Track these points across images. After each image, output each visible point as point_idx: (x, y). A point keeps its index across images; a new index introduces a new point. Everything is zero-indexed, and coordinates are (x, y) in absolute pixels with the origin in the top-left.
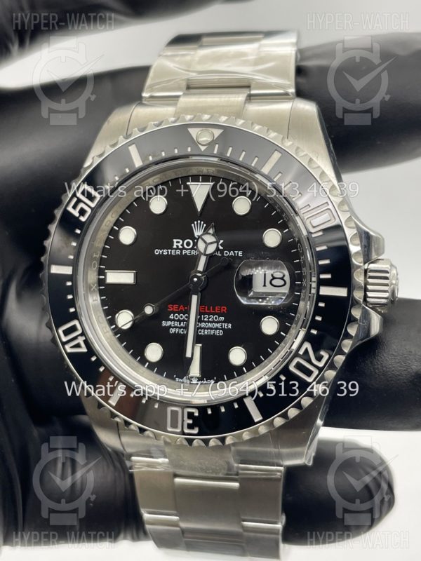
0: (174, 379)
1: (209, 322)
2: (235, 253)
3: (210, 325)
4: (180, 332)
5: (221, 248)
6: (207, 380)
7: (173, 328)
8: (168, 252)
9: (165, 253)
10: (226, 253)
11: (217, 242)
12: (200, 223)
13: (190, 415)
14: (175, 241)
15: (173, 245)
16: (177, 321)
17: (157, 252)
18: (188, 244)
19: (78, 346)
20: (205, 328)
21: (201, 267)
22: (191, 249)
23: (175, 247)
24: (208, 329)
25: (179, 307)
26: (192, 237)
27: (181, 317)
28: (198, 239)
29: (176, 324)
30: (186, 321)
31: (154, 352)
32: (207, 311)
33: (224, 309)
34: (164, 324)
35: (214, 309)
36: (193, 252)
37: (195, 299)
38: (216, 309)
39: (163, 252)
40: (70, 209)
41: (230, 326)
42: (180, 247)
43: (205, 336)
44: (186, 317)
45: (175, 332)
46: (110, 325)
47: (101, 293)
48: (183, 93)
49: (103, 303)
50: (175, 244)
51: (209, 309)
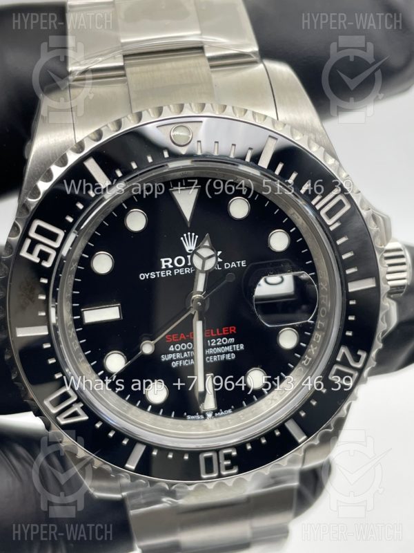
0: (185, 418)
1: (217, 346)
2: (237, 264)
3: (219, 350)
4: (185, 363)
5: (220, 260)
6: (223, 411)
7: (175, 361)
8: (156, 274)
9: (153, 275)
10: (227, 266)
11: (215, 255)
12: (191, 235)
13: (227, 457)
14: (163, 260)
15: (161, 266)
16: (179, 352)
17: (143, 276)
18: (180, 262)
19: (75, 414)
21: (200, 287)
22: (183, 267)
23: (164, 267)
24: (216, 355)
25: (179, 336)
26: (185, 254)
27: (184, 347)
28: (192, 255)
29: (178, 355)
30: (190, 350)
31: (157, 392)
32: (213, 335)
33: (233, 329)
34: (164, 358)
35: (221, 332)
36: (187, 271)
37: (199, 325)
38: (224, 331)
39: (149, 276)
40: (24, 253)
41: (242, 346)
42: (170, 266)
43: (215, 363)
44: (190, 346)
45: (178, 365)
46: (97, 372)
47: (80, 336)
48: (122, 64)
49: (84, 347)
50: (164, 264)
51: (215, 333)
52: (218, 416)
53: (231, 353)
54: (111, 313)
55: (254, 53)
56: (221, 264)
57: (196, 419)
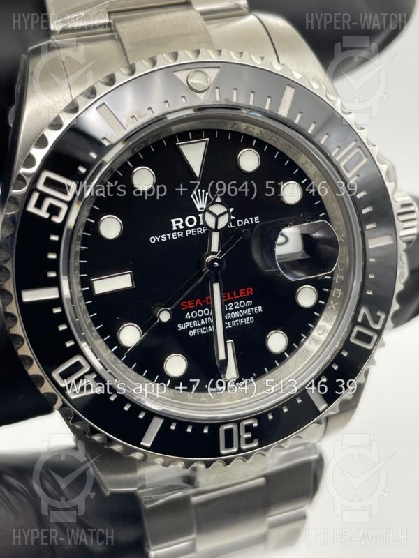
0: (206, 391)
1: (235, 310)
2: (250, 221)
3: (237, 314)
4: (203, 331)
5: (232, 217)
6: (245, 380)
7: (192, 329)
8: (167, 237)
9: (164, 238)
10: (240, 223)
11: (228, 211)
12: (201, 193)
13: (248, 428)
14: (173, 221)
15: (172, 227)
16: (196, 319)
17: (154, 239)
18: (191, 221)
20: (231, 320)
21: (215, 247)
22: (195, 227)
23: (175, 228)
24: (235, 319)
25: (195, 302)
26: (196, 213)
27: (200, 313)
28: (204, 213)
29: (196, 323)
30: (208, 317)
31: (176, 365)
32: (230, 298)
33: (250, 291)
34: (181, 327)
35: (238, 294)
36: (199, 231)
37: (216, 288)
38: (241, 293)
39: (160, 238)
40: (31, 208)
41: (260, 309)
42: (182, 227)
43: (233, 328)
44: (206, 312)
45: (196, 334)
46: (110, 347)
47: (90, 309)
49: (95, 321)
50: (174, 225)
51: (231, 296)
52: (241, 386)
53: (249, 316)
54: (122, 282)
55: (243, 5)
56: (234, 222)
57: (217, 391)
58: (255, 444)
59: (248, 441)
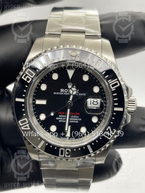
0: (60, 138)
1: (73, 118)
2: (83, 94)
4: (63, 121)
6: (72, 138)
7: (60, 120)
8: (59, 93)
10: (80, 94)
11: (77, 90)
13: (68, 151)
14: (61, 89)
16: (62, 117)
17: (55, 93)
18: (66, 91)
19: (27, 127)
20: (72, 120)
21: (71, 99)
22: (67, 93)
23: (61, 92)
24: (73, 120)
25: (62, 113)
26: (68, 89)
27: (63, 116)
28: (70, 89)
29: (61, 119)
30: (65, 118)
32: (72, 114)
33: (79, 114)
34: (57, 118)
35: (75, 114)
36: (68, 94)
37: (69, 110)
39: (57, 93)
40: (23, 78)
41: (81, 119)
42: (63, 92)
43: (72, 123)
44: (65, 116)
46: (37, 119)
47: (34, 107)
48: (61, 33)
49: (34, 111)
50: (61, 91)
51: (73, 114)
52: (70, 139)
53: (77, 121)
54: (44, 102)
55: (100, 35)
56: (78, 94)
57: (63, 139)
58: (69, 156)
59: (67, 155)
